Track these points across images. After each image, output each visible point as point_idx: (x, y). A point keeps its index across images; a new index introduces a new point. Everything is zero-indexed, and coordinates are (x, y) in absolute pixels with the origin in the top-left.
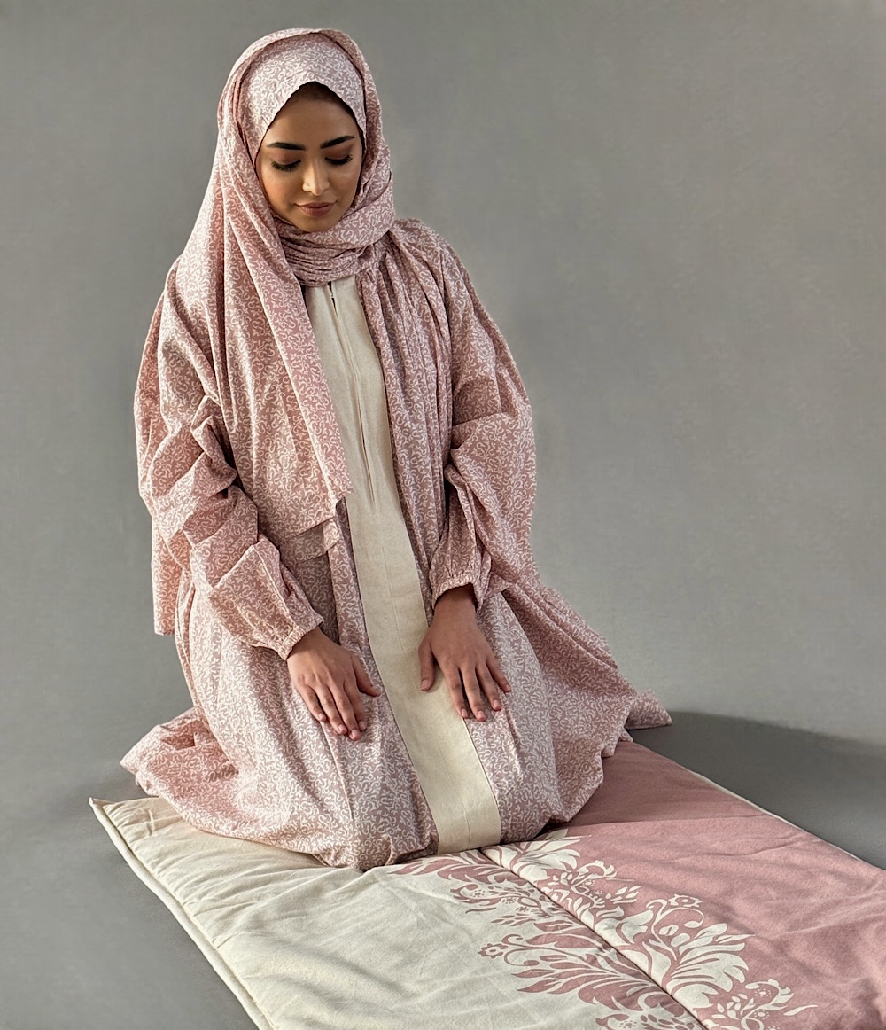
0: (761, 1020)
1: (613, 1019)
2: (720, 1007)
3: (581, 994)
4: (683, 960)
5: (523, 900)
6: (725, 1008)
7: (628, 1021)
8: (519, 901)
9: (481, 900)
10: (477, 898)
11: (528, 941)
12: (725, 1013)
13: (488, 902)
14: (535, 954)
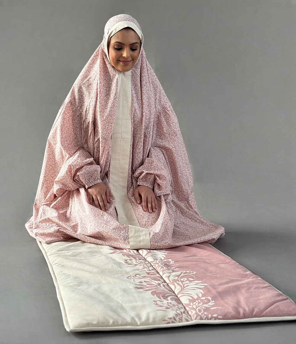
0: (203, 309)
1: (159, 301)
2: (191, 304)
3: (152, 293)
4: (185, 289)
5: (144, 266)
6: (193, 304)
7: (163, 303)
8: (143, 266)
9: (132, 264)
10: (131, 263)
11: (142, 277)
12: (192, 306)
13: (134, 265)
14: (143, 280)
